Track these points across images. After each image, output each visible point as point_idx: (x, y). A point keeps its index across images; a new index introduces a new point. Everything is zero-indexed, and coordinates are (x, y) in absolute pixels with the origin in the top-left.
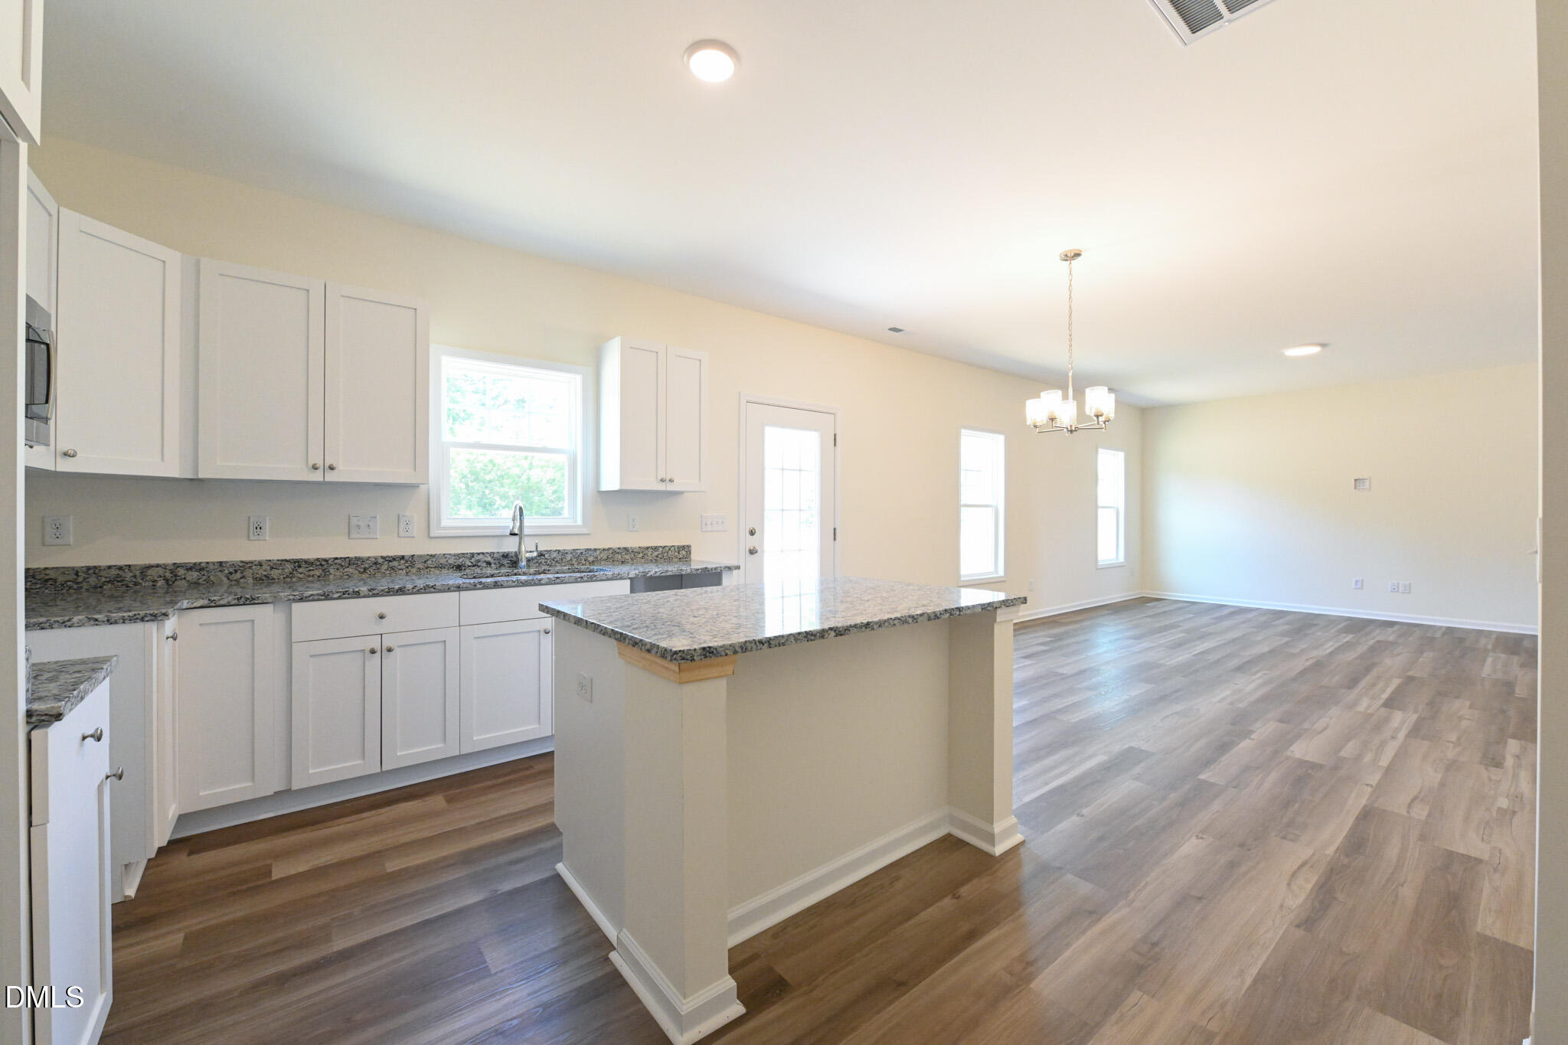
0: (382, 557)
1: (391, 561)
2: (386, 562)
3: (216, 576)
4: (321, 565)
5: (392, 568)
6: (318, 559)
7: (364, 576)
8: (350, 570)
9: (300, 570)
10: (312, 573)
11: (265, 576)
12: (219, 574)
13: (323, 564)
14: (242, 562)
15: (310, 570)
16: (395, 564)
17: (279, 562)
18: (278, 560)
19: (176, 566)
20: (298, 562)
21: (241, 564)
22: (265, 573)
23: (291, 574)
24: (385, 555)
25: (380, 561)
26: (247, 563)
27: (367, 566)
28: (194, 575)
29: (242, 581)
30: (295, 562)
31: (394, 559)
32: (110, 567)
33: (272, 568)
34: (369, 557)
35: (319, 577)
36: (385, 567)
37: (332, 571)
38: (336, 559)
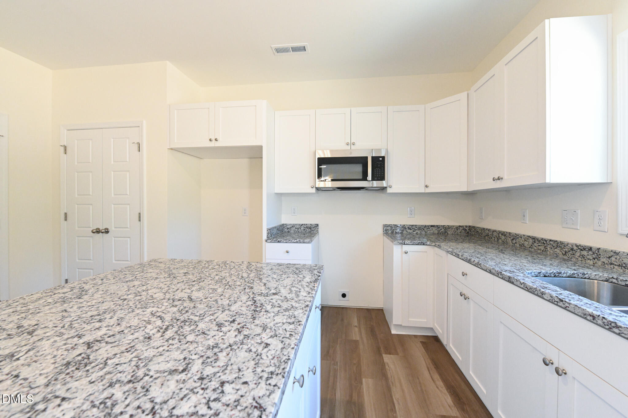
0: (577, 246)
1: (582, 250)
2: (579, 250)
3: (508, 239)
4: (543, 243)
5: (583, 256)
6: (542, 239)
7: (565, 257)
8: (558, 251)
9: (535, 244)
10: (540, 247)
11: (523, 244)
12: (509, 239)
13: (544, 242)
14: (516, 234)
15: (539, 245)
16: (585, 253)
17: (527, 237)
18: (527, 236)
19: (500, 232)
20: (534, 239)
21: (516, 236)
22: (523, 243)
23: (531, 245)
24: (578, 243)
25: (575, 248)
26: (517, 235)
27: (566, 250)
28: (503, 237)
29: (516, 244)
30: (533, 239)
31: (584, 249)
32: (487, 229)
33: (525, 240)
34: (568, 244)
35: (543, 251)
36: (578, 254)
37: (549, 249)
38: (551, 240)
